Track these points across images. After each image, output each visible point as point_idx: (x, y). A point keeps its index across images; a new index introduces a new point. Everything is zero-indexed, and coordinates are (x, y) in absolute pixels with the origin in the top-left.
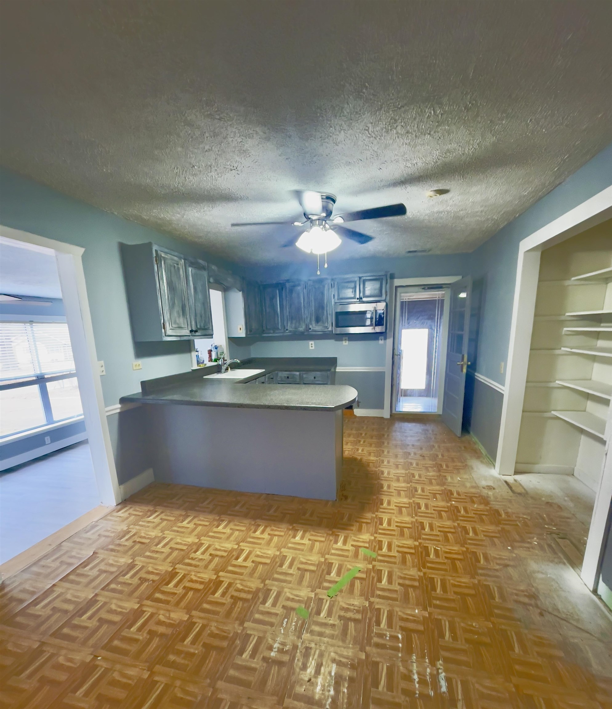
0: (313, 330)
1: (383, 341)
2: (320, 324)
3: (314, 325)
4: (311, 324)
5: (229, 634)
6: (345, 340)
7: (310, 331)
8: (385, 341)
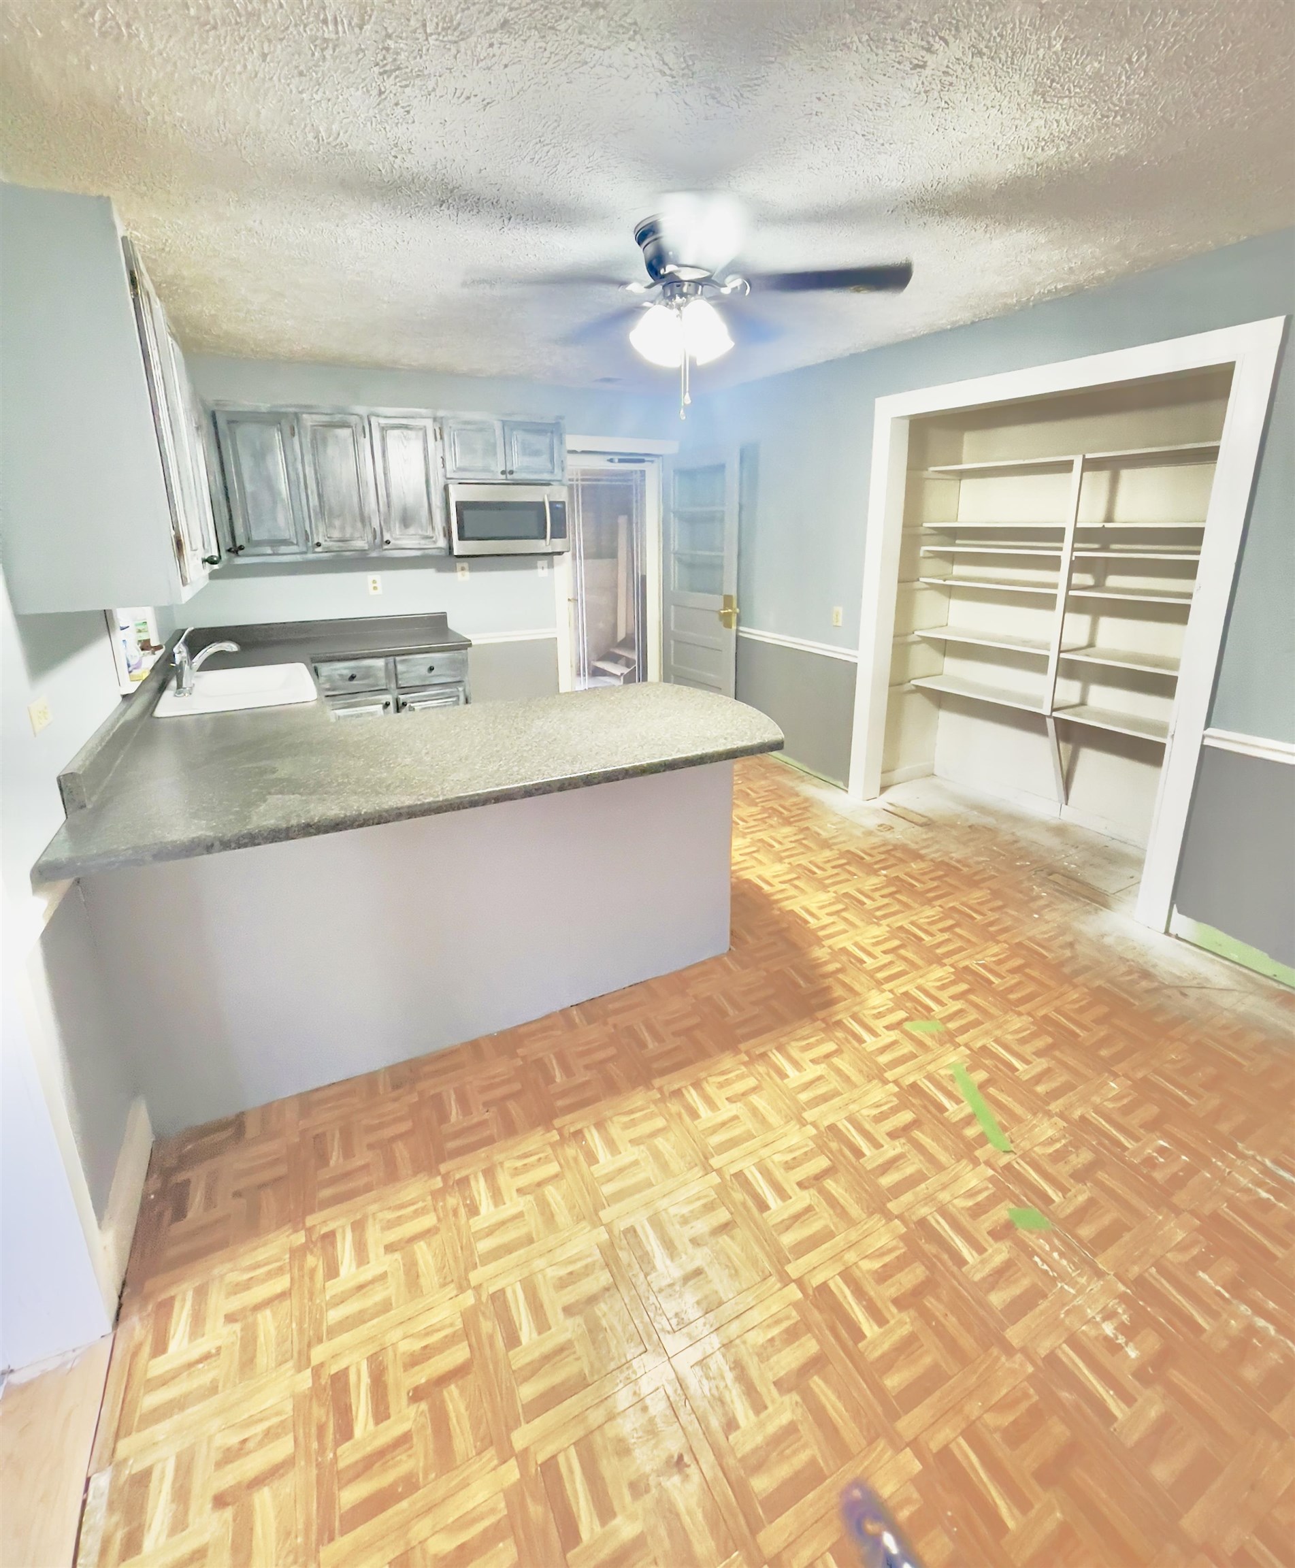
0: (394, 544)
1: (546, 570)
2: (411, 530)
3: (398, 532)
4: (389, 530)
5: (1026, 1396)
6: (463, 569)
7: (386, 547)
8: (551, 570)
